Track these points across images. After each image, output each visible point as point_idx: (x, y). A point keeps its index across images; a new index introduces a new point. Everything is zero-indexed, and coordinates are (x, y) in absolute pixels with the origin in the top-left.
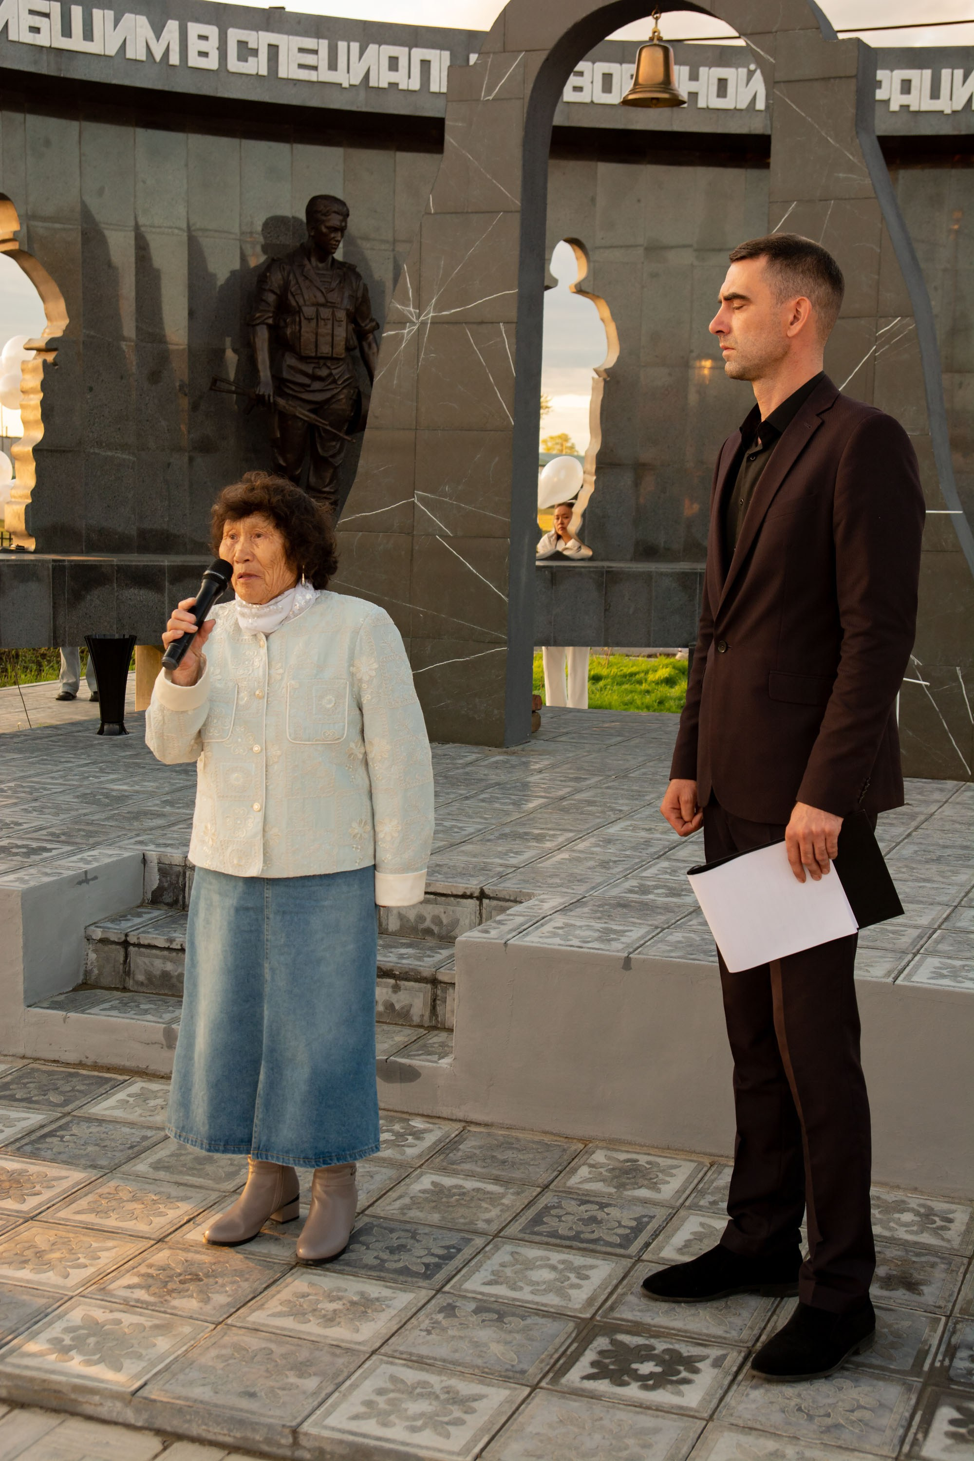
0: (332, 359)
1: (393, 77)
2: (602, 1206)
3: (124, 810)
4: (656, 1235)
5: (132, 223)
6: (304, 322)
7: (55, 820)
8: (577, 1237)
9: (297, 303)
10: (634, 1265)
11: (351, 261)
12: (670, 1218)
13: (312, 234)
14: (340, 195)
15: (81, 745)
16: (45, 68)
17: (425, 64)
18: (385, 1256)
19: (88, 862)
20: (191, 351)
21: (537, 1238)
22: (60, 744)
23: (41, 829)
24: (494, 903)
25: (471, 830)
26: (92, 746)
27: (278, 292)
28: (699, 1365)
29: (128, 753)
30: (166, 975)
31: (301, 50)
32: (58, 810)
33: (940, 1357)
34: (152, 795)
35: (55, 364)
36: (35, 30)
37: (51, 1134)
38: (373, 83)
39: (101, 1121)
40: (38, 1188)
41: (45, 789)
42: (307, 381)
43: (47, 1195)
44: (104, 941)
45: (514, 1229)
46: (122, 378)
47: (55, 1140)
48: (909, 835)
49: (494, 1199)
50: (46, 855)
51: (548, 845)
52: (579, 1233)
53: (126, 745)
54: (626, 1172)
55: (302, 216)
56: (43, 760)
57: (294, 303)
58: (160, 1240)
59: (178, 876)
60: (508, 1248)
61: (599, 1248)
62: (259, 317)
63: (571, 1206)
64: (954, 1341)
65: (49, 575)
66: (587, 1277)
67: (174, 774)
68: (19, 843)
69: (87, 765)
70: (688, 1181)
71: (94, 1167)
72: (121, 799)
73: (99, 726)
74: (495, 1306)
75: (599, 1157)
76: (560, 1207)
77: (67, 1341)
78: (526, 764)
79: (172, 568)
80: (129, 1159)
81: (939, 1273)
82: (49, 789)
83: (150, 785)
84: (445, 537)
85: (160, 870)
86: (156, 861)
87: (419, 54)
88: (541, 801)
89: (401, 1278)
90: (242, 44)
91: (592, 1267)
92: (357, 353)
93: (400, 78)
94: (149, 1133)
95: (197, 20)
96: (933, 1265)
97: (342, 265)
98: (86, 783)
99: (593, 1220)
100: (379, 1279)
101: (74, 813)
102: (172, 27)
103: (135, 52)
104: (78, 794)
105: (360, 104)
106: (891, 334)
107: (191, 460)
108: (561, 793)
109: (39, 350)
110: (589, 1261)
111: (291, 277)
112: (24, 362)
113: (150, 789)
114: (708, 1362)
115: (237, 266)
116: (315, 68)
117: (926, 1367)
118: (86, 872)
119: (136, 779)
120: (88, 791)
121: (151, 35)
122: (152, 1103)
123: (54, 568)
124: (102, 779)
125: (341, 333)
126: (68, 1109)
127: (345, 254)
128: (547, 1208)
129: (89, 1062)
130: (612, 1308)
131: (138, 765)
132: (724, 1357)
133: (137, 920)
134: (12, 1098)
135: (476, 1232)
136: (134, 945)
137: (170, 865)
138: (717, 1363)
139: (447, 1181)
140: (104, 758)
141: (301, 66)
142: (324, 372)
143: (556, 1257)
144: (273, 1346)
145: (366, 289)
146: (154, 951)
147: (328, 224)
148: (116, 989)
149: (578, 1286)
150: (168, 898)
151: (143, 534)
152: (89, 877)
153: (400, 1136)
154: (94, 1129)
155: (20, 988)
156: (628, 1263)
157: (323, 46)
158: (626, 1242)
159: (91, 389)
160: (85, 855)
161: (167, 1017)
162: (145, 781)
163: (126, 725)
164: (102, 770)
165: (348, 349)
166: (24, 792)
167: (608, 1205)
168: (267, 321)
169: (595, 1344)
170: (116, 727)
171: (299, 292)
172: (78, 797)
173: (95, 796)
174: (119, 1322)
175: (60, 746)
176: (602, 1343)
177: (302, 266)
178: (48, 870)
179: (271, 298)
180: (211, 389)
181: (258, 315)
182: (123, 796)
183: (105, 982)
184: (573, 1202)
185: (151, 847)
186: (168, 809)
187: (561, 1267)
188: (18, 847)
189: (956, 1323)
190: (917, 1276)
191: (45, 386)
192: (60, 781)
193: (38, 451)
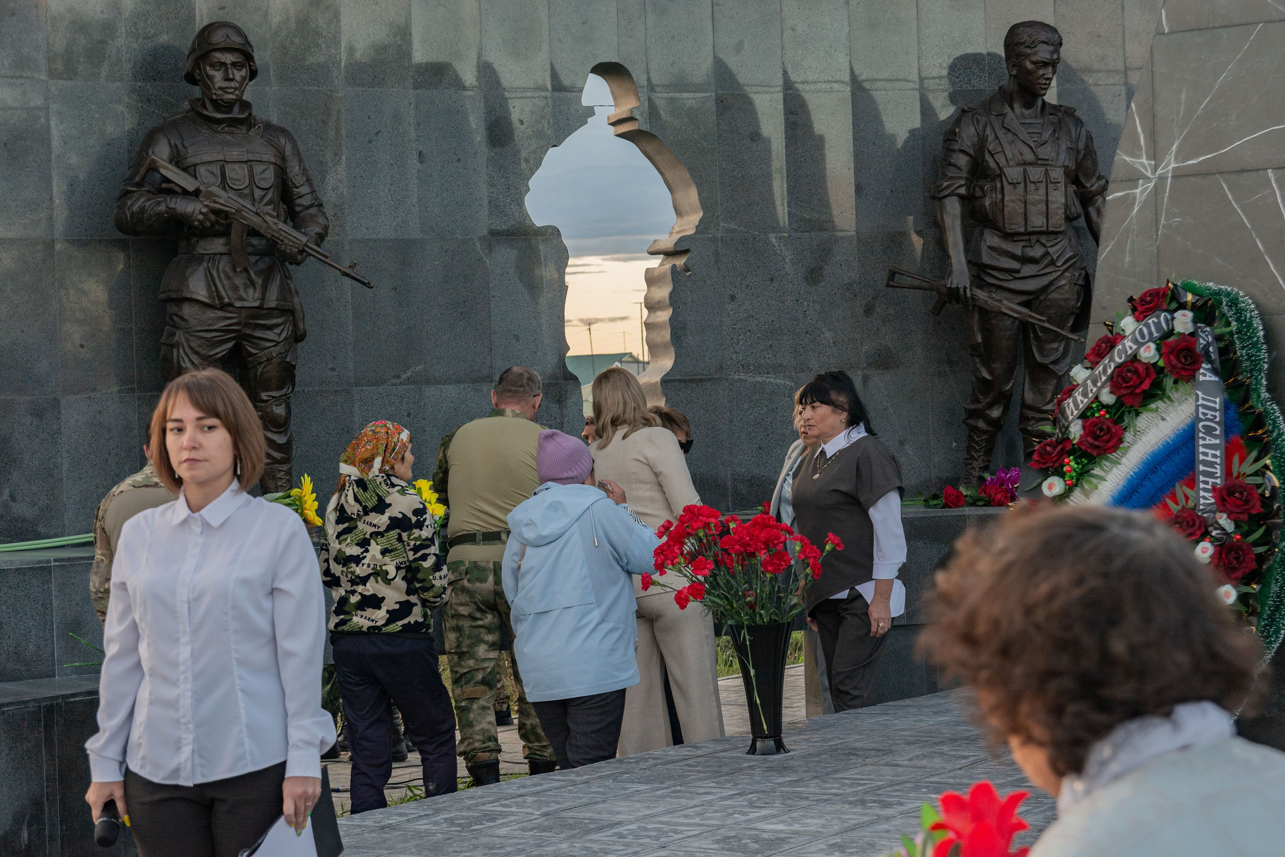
0: (1047, 233)
5: (780, 82)
6: (1008, 188)
9: (998, 164)
11: (1068, 103)
13: (1014, 72)
14: (1050, 21)
15: (726, 769)
20: (863, 239)
22: (699, 768)
26: (740, 770)
27: (972, 153)
29: (787, 779)
35: (687, 269)
41: (676, 832)
42: (1015, 265)
46: (772, 280)
53: (785, 768)
55: (1001, 51)
56: (675, 792)
57: (992, 164)
62: (948, 187)
67: (847, 806)
69: (732, 797)
72: (775, 842)
73: (750, 742)
82: (681, 832)
83: (814, 823)
92: (1082, 222)
97: (1056, 108)
98: (729, 821)
104: (719, 837)
107: (865, 380)
109: (668, 254)
111: (988, 131)
112: (648, 272)
113: (813, 828)
115: (917, 123)
119: (794, 815)
120: (733, 834)
124: (751, 816)
125: (1058, 198)
127: (1060, 95)
131: (798, 795)
140: (756, 787)
142: (1037, 252)
145: (1090, 138)
147: (1034, 59)
159: (733, 298)
162: (807, 817)
163: (784, 740)
164: (751, 804)
165: (1069, 219)
166: (649, 837)
168: (957, 191)
170: (771, 743)
171: (999, 149)
172: (717, 842)
173: (740, 840)
175: (699, 772)
177: (1002, 115)
179: (962, 161)
180: (888, 285)
181: (946, 184)
182: (778, 839)
191: (674, 299)
192: (697, 820)
193: (668, 383)
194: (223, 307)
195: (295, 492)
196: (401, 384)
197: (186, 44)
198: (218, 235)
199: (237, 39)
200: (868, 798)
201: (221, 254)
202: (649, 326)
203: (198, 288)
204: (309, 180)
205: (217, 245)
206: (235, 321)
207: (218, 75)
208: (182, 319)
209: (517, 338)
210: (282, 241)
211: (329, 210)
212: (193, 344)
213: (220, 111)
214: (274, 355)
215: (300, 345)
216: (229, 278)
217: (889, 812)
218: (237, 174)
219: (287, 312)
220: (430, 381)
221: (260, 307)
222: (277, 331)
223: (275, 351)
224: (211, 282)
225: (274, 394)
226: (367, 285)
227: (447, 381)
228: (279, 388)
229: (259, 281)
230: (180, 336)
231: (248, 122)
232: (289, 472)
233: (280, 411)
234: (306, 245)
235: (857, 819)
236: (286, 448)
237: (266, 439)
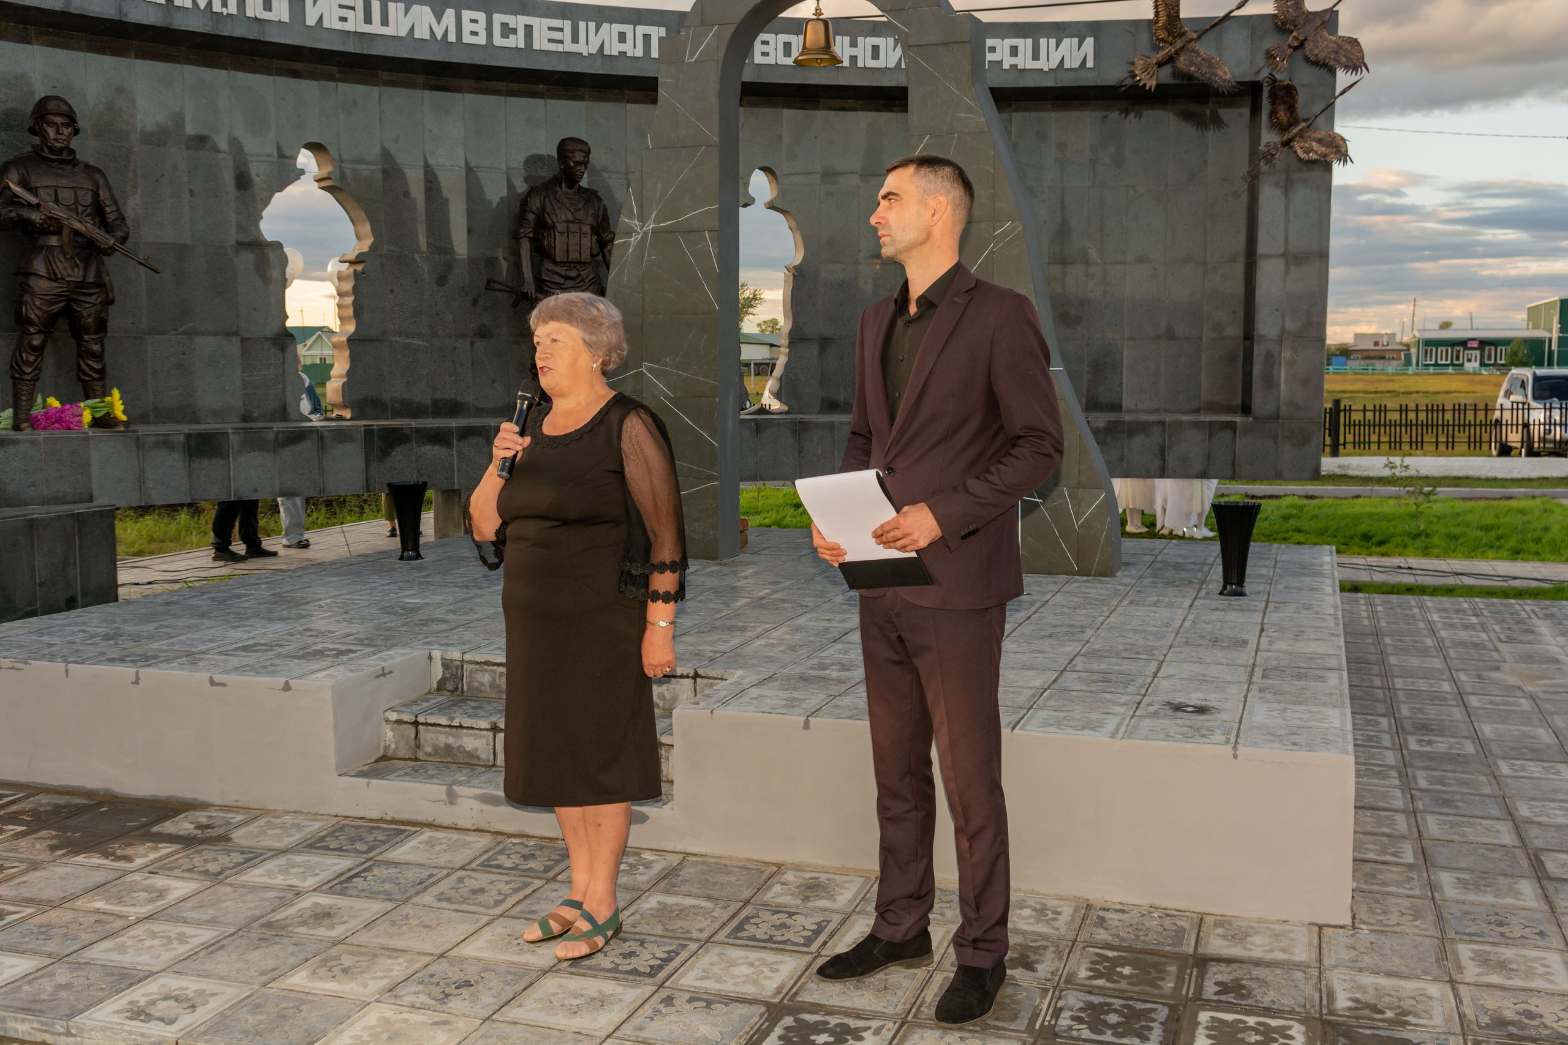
0: (580, 263)
1: (622, 47)
2: (791, 915)
3: (416, 618)
4: (832, 935)
5: (422, 163)
6: (558, 235)
7: (361, 628)
8: (770, 940)
9: (552, 220)
10: (815, 958)
12: (843, 922)
13: (562, 167)
14: (584, 138)
15: (385, 569)
16: (352, 48)
17: (647, 38)
18: (618, 961)
20: (471, 261)
21: (739, 942)
22: (369, 568)
23: (349, 635)
24: (706, 681)
25: (689, 625)
26: (393, 569)
27: (537, 213)
28: (863, 1034)
29: (423, 574)
30: (448, 747)
31: (550, 29)
32: (364, 620)
33: (1048, 1018)
34: (439, 605)
35: (363, 272)
36: (343, 19)
37: (356, 875)
38: (607, 52)
39: (396, 864)
40: (345, 918)
41: (354, 604)
42: (561, 281)
43: (352, 924)
44: (399, 722)
45: (721, 936)
46: (416, 282)
47: (359, 880)
48: (1029, 617)
49: (706, 913)
50: (352, 655)
51: (749, 634)
52: (772, 936)
53: (421, 568)
54: (810, 887)
55: (555, 154)
56: (354, 582)
57: (549, 221)
58: (442, 956)
59: (457, 670)
60: (717, 950)
61: (787, 947)
62: (523, 232)
63: (766, 916)
64: (1059, 1005)
65: (361, 437)
66: (777, 971)
67: (457, 589)
68: (331, 646)
69: (388, 584)
70: (858, 892)
71: (391, 900)
72: (415, 609)
73: (399, 554)
74: (704, 996)
75: (789, 877)
76: (757, 916)
77: (365, 1038)
78: (735, 573)
79: (459, 428)
80: (418, 893)
81: (1049, 955)
82: (357, 604)
83: (438, 598)
84: (668, 398)
85: (443, 664)
86: (441, 658)
87: (641, 30)
88: (745, 600)
89: (631, 977)
90: (504, 25)
91: (781, 962)
92: (600, 258)
93: (627, 48)
94: (435, 872)
95: (469, 9)
96: (1045, 948)
97: (587, 190)
98: (387, 598)
99: (784, 926)
100: (615, 979)
101: (376, 622)
102: (450, 13)
103: (422, 33)
104: (380, 607)
105: (598, 69)
106: (1005, 234)
107: (472, 344)
108: (761, 594)
109: (351, 263)
110: (779, 957)
111: (547, 201)
112: (339, 272)
113: (438, 601)
114: (870, 1031)
115: (504, 194)
116: (562, 42)
117: (1037, 1027)
118: (383, 668)
119: (426, 594)
120: (388, 605)
121: (433, 20)
122: (438, 848)
123: (366, 431)
124: (400, 595)
125: (587, 243)
126: (371, 855)
127: (589, 183)
128: (747, 919)
129: (389, 818)
130: (796, 994)
131: (429, 583)
132: (883, 1026)
133: (425, 705)
134: (327, 848)
135: (691, 939)
136: (423, 724)
137: (451, 660)
138: (877, 1032)
139: (670, 900)
140: (403, 579)
141: (550, 41)
142: (573, 273)
143: (754, 956)
144: (528, 1036)
145: (605, 209)
146: (439, 728)
147: (574, 160)
148: (410, 759)
149: (770, 978)
150: (450, 686)
151: (435, 402)
152: (386, 671)
153: (633, 866)
154: (390, 870)
155: (333, 760)
156: (809, 958)
157: (567, 25)
158: (809, 941)
159: (392, 291)
160: (383, 654)
161: (449, 779)
162: (433, 595)
163: (421, 552)
164: (401, 588)
165: (592, 256)
166: (338, 607)
167: (795, 914)
168: (529, 235)
169: (782, 1022)
170: (413, 554)
171: (553, 212)
172: (380, 610)
173: (393, 608)
174: (406, 1021)
175: (369, 570)
176: (788, 1021)
177: (555, 192)
178: (353, 667)
179: (531, 217)
180: (486, 289)
182: (416, 607)
183: (400, 754)
184: (768, 913)
185: (437, 647)
186: (451, 616)
187: (757, 963)
188: (330, 650)
189: (1062, 991)
190: (1033, 957)
191: (356, 290)
192: (366, 597)
193: (352, 341)
194: (56, 280)
195: (108, 399)
197: (30, 108)
198: (53, 234)
199: (64, 108)
200: (470, 584)
201: (56, 246)
202: (339, 306)
203: (40, 267)
204: (116, 203)
205: (54, 241)
206: (65, 289)
207: (51, 132)
208: (29, 286)
209: (255, 309)
211: (129, 223)
213: (53, 154)
214: (93, 312)
215: (110, 307)
216: (61, 262)
218: (66, 195)
219: (100, 284)
220: (197, 333)
221: (83, 282)
222: (94, 297)
223: (93, 310)
224: (48, 263)
225: (93, 337)
226: (156, 271)
227: (210, 334)
228: (96, 333)
229: (82, 265)
230: (27, 298)
231: (74, 162)
232: (103, 387)
233: (96, 348)
235: (463, 596)
236: (102, 372)
237: (88, 365)
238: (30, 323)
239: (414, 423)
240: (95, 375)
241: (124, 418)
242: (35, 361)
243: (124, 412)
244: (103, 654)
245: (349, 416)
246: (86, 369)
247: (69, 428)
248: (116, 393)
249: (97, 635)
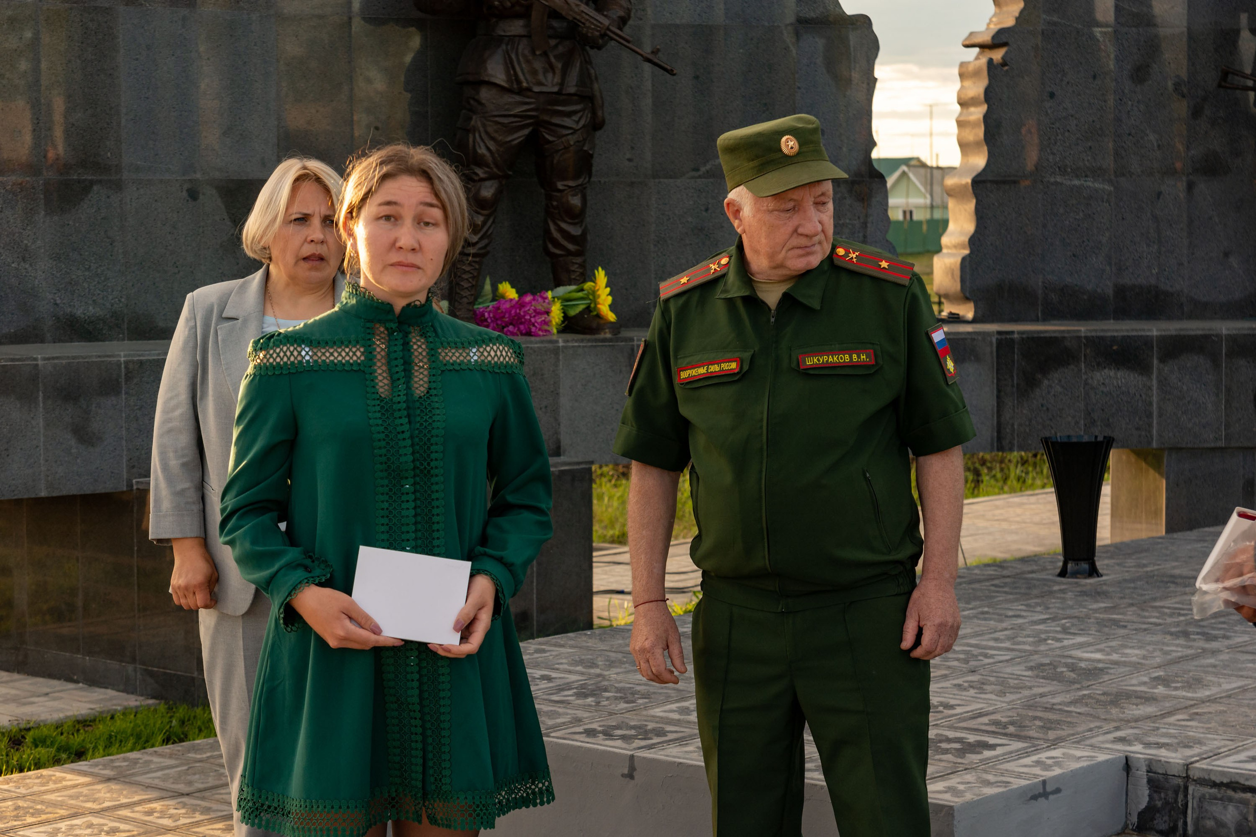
3: (1098, 690)
7: (1001, 703)
15: (1035, 592)
19: (1047, 768)
22: (1006, 589)
23: (981, 715)
26: (1051, 593)
29: (1102, 605)
32: (1004, 687)
34: (1137, 667)
35: (1004, 64)
41: (986, 656)
46: (1094, 77)
50: (987, 754)
53: (1098, 593)
56: (983, 613)
59: (1176, 793)
65: (992, 352)
67: (1168, 637)
68: (951, 734)
69: (1044, 621)
72: (1094, 672)
73: (1061, 564)
79: (1162, 339)
82: (992, 656)
83: (1134, 654)
85: (1150, 781)
86: (1144, 769)
98: (1042, 648)
101: (1026, 693)
104: (1032, 664)
107: (1190, 186)
109: (983, 47)
112: (962, 65)
113: (1134, 659)
118: (1044, 782)
119: (1113, 644)
120: (1046, 661)
123: (999, 343)
124: (1066, 643)
131: (1116, 623)
137: (1166, 774)
140: (1069, 612)
150: (1162, 822)
151: (1121, 291)
152: (1049, 789)
159: (1052, 95)
160: (1043, 756)
162: (1126, 647)
163: (1099, 564)
164: (1065, 630)
166: (958, 660)
170: (1085, 566)
172: (1031, 668)
173: (1055, 667)
175: (1006, 593)
178: (991, 778)
180: (1220, 86)
182: (1096, 668)
185: (1138, 748)
186: (1160, 690)
188: (949, 740)
191: (989, 95)
192: (1007, 644)
193: (980, 183)
194: (521, 91)
195: (589, 285)
196: (700, 177)
198: (518, 16)
200: (1191, 629)
201: (521, 36)
202: (960, 124)
203: (496, 72)
205: (516, 27)
206: (532, 106)
208: (479, 103)
210: (584, 24)
212: (490, 129)
214: (572, 143)
215: (598, 133)
216: (528, 61)
217: (1214, 645)
219: (587, 98)
221: (558, 93)
222: (575, 118)
223: (572, 140)
224: (509, 65)
225: (571, 183)
226: (671, 72)
228: (576, 177)
229: (559, 65)
230: (476, 121)
232: (582, 266)
233: (575, 201)
234: (608, 29)
235: (1180, 652)
236: (580, 241)
237: (561, 230)
238: (479, 161)
239: (1083, 328)
240: (571, 247)
241: (611, 317)
242: (484, 223)
243: (612, 307)
244: (578, 721)
245: (970, 315)
246: (556, 235)
247: (529, 334)
248: (601, 276)
249: (568, 686)
